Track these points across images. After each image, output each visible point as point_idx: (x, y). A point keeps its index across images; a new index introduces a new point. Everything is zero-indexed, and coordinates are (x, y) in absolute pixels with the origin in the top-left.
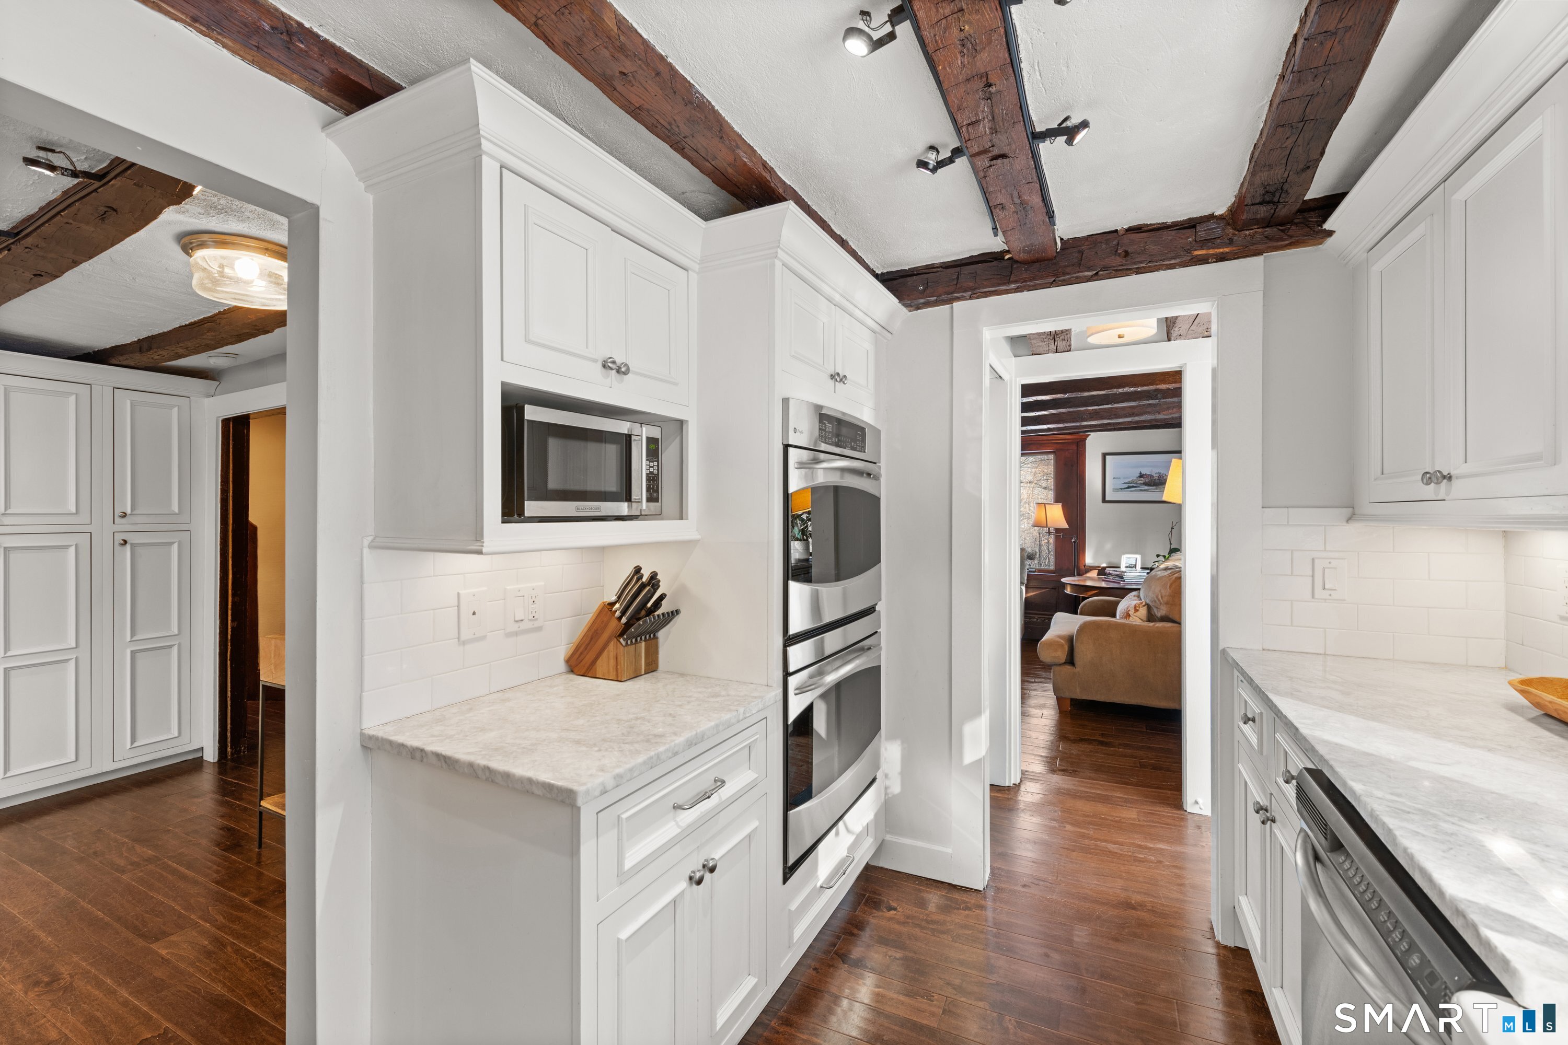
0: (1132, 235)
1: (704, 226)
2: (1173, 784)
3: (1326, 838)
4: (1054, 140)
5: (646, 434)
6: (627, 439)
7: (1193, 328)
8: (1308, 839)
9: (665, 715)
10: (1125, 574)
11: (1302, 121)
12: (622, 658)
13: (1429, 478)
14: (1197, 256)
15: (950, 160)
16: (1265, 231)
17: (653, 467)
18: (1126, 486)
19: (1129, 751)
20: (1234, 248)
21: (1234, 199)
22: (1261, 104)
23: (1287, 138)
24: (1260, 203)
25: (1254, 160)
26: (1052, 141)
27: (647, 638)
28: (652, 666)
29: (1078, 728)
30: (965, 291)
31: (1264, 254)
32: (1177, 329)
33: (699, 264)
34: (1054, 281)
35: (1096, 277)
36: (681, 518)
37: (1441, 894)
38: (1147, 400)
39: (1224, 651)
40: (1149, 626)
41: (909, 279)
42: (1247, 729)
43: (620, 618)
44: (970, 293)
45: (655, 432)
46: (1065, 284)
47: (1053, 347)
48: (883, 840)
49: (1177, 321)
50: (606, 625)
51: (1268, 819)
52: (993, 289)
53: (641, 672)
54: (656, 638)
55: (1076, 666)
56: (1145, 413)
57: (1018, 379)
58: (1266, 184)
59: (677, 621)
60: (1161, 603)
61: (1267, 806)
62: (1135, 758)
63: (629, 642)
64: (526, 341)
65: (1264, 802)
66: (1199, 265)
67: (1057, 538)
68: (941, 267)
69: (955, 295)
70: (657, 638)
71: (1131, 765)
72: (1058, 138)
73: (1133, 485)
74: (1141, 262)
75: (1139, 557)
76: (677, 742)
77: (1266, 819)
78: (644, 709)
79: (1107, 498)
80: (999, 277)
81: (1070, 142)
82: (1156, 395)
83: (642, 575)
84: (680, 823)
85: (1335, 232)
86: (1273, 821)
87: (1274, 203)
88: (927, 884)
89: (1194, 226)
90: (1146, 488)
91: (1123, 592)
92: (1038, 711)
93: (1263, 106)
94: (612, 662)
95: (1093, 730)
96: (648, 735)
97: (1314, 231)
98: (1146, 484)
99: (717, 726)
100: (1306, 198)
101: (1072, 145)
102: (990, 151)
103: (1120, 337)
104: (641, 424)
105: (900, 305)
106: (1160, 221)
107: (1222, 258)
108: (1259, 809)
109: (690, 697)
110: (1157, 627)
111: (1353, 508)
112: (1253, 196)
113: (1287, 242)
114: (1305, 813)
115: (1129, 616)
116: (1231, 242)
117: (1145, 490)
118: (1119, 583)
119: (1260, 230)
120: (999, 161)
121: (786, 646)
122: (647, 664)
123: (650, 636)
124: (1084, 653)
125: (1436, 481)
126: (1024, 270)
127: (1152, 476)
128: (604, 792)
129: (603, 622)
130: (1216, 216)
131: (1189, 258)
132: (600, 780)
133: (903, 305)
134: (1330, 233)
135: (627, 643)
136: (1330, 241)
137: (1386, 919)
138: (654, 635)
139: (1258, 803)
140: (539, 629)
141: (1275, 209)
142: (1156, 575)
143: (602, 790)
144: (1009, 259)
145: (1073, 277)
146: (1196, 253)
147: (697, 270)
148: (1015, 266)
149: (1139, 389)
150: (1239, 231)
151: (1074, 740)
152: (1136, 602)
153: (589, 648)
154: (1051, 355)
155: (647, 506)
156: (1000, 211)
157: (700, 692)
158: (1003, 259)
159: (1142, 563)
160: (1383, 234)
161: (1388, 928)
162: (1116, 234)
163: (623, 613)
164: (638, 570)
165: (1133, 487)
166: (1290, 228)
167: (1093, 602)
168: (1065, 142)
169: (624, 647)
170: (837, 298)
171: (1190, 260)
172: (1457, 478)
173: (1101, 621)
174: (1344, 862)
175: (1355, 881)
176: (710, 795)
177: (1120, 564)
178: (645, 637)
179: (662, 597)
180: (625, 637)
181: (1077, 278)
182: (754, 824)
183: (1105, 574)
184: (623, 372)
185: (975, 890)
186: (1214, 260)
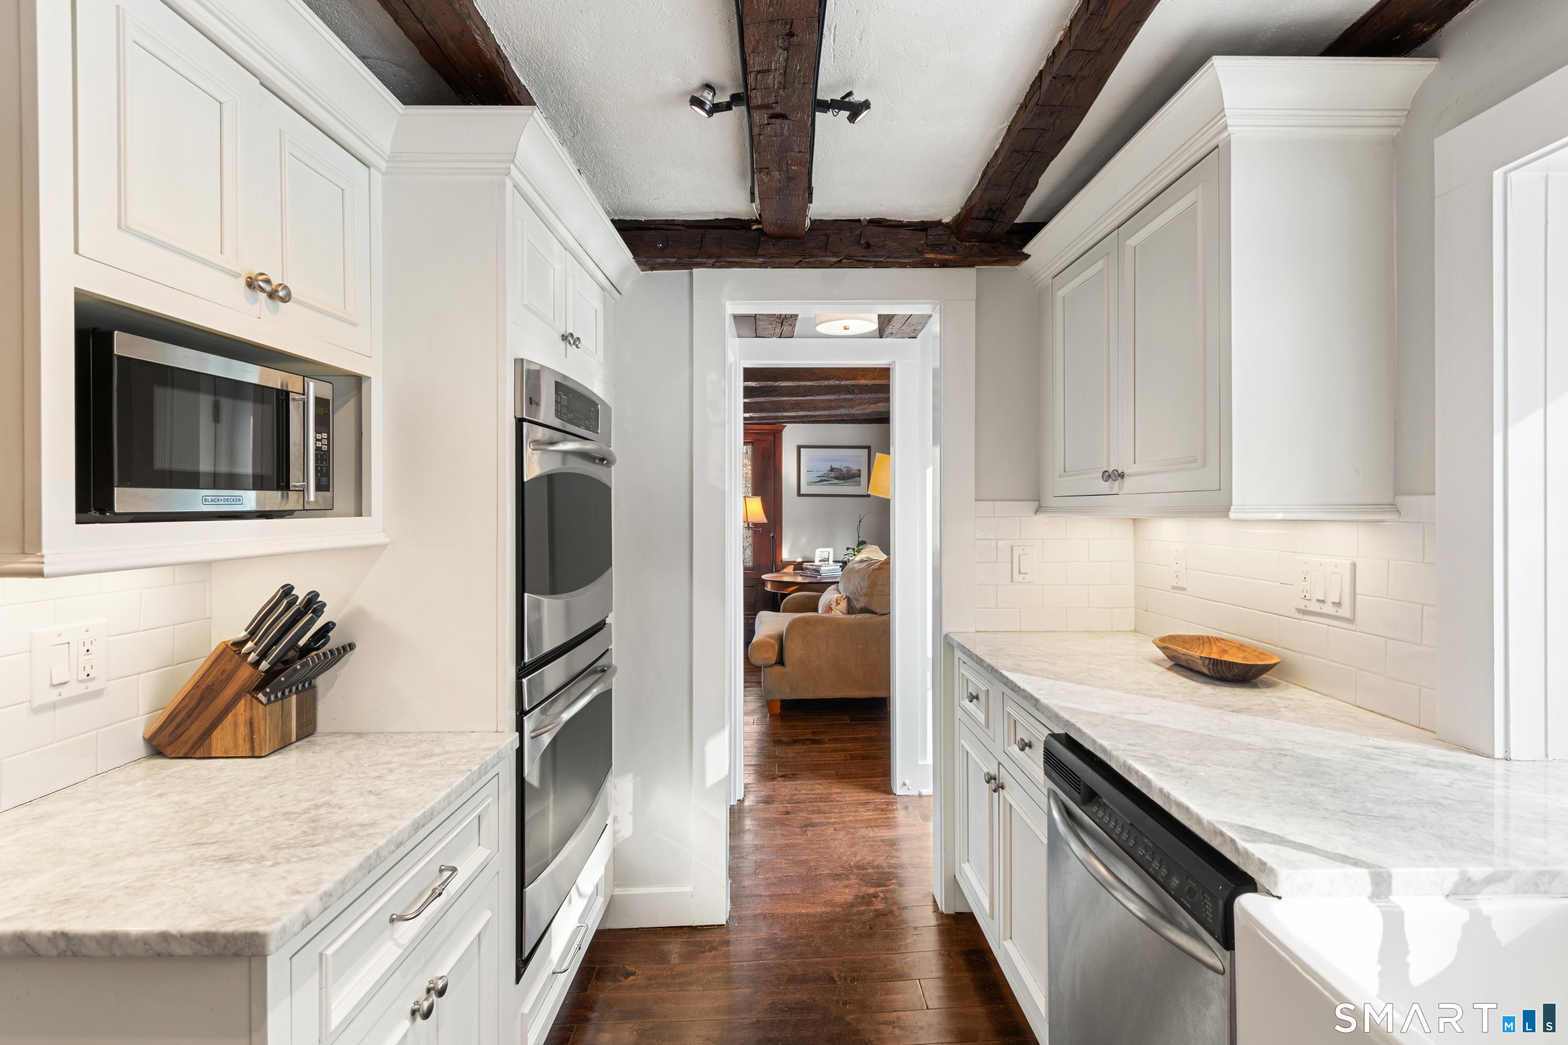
0: (874, 227)
1: (401, 111)
2: (881, 770)
3: (1079, 793)
4: (838, 113)
5: (315, 392)
6: (282, 397)
7: (904, 327)
8: (1057, 797)
9: (361, 795)
10: (822, 568)
11: (1032, 151)
12: (262, 722)
13: (1108, 476)
14: (926, 258)
15: (727, 107)
16: (981, 246)
17: (320, 440)
18: (819, 479)
19: (839, 746)
20: (956, 257)
21: (960, 210)
22: (1002, 126)
23: (1018, 164)
24: (983, 219)
25: (987, 178)
26: (835, 114)
27: (300, 688)
28: (307, 729)
29: (790, 730)
30: (710, 257)
31: (976, 267)
32: (890, 327)
33: (387, 161)
34: (800, 261)
35: (838, 265)
36: (360, 514)
37: (1199, 821)
38: (846, 394)
39: (946, 636)
40: (851, 619)
41: (645, 232)
42: (971, 706)
43: (256, 664)
44: (714, 260)
45: (326, 391)
46: (809, 266)
47: (778, 331)
48: (612, 896)
49: (893, 320)
50: (230, 676)
51: (999, 787)
52: (739, 260)
53: (290, 739)
54: (312, 687)
55: (786, 665)
56: (841, 407)
57: (741, 362)
58: (992, 202)
59: (351, 659)
60: (860, 595)
61: (995, 775)
62: (845, 751)
63: (272, 697)
64: (119, 227)
65: (993, 771)
66: (926, 267)
67: (755, 533)
68: (683, 225)
69: (698, 260)
70: (315, 687)
71: (843, 758)
72: (842, 112)
73: (825, 478)
74: (881, 256)
75: (831, 550)
76: (401, 828)
77: (997, 787)
78: (322, 792)
79: (802, 492)
80: (746, 247)
81: (852, 118)
82: (854, 390)
83: (297, 598)
84: (400, 941)
85: (1030, 256)
86: (1003, 788)
87: (992, 220)
88: (665, 934)
89: (925, 230)
90: (836, 481)
91: (822, 586)
92: (749, 718)
93: (1004, 128)
94: (243, 731)
95: (803, 729)
96: (350, 827)
97: (1016, 252)
98: (836, 478)
99: (449, 795)
100: (1015, 222)
101: (853, 123)
102: (771, 108)
103: (846, 328)
104: (304, 377)
105: (633, 261)
106: (897, 219)
107: (944, 264)
108: (990, 779)
109: (388, 763)
110: (858, 619)
111: (1039, 501)
112: (980, 211)
113: (995, 259)
114: (1054, 774)
115: (832, 609)
116: (954, 251)
117: (835, 484)
118: (816, 577)
119: (977, 244)
120: (778, 121)
121: (519, 678)
122: (299, 726)
123: (303, 686)
124: (794, 652)
125: (1114, 478)
126: (772, 245)
127: (841, 470)
128: (307, 923)
129: (224, 671)
130: (943, 224)
131: (921, 260)
132: (301, 907)
133: (637, 262)
134: (1027, 256)
135: (269, 700)
136: (1026, 264)
137: (1144, 853)
138: (310, 684)
139: (988, 773)
140: (99, 693)
141: (992, 227)
142: (853, 568)
143: (303, 922)
144: (756, 229)
145: (818, 261)
146: (927, 256)
147: (384, 169)
148: (762, 239)
149: (843, 383)
150: (961, 241)
151: (788, 742)
152: (836, 595)
153: (195, 713)
154: (775, 340)
155: (316, 497)
156: (764, 175)
157: (401, 755)
158: (750, 228)
159: (834, 556)
160: (1064, 267)
161: (1147, 859)
162: (858, 223)
163: (263, 656)
164: (287, 591)
165: (825, 480)
166: (998, 246)
167: (794, 598)
168: (848, 118)
169: (265, 705)
170: (571, 242)
171: (921, 261)
172: (1128, 476)
173: (809, 617)
174: (1098, 811)
175: (1111, 825)
176: (441, 891)
177: (814, 559)
178: (297, 688)
179: (328, 627)
180: (268, 690)
181: (821, 262)
182: (488, 915)
183: (802, 569)
184: (281, 298)
185: (717, 925)
186: (938, 265)
